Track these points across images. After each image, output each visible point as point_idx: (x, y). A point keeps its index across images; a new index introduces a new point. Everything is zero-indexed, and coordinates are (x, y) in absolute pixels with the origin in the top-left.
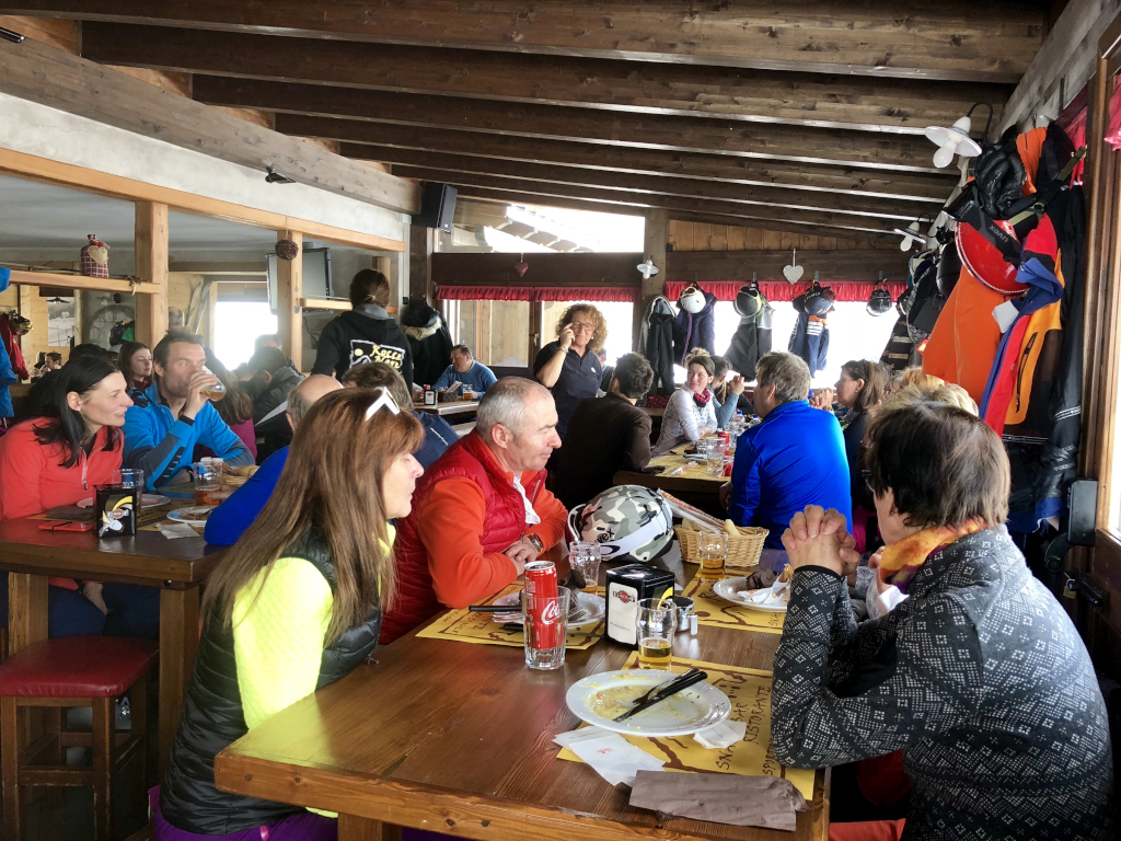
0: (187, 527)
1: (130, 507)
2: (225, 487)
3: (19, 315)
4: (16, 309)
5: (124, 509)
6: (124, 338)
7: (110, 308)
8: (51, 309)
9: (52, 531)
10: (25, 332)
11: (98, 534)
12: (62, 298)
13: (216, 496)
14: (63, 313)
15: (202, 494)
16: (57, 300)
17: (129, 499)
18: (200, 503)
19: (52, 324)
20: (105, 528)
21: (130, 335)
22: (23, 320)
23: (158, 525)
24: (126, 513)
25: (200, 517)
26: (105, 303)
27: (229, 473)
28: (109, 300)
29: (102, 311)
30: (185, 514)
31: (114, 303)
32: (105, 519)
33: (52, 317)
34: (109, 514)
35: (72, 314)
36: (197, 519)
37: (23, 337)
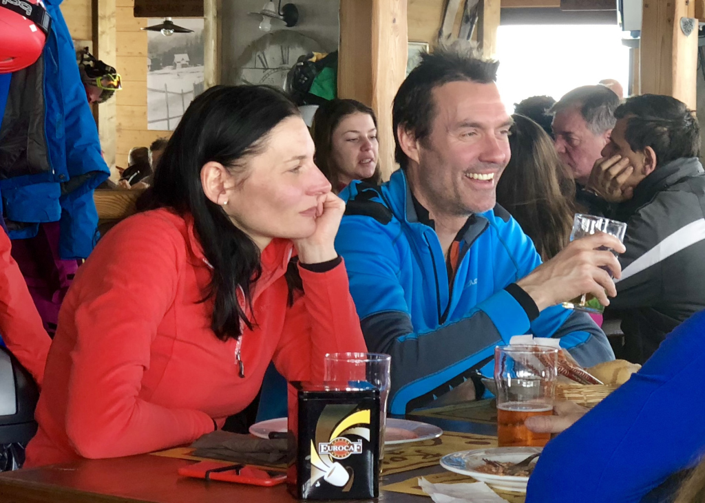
0: (486, 490)
1: (366, 433)
2: (563, 407)
3: (94, 58)
4: (90, 44)
5: (354, 438)
6: (314, 91)
7: (276, 37)
8: (153, 48)
9: (205, 481)
10: (106, 94)
11: (300, 492)
12: (177, 21)
13: (543, 425)
14: (178, 57)
15: (514, 420)
16: (168, 25)
17: (364, 416)
18: (510, 442)
19: (155, 80)
20: (314, 480)
21: (327, 85)
22: (102, 70)
23: (423, 482)
24: (357, 448)
25: (511, 469)
26: (266, 26)
27: (571, 375)
28: (273, 19)
29: (259, 44)
30: (479, 462)
31: (283, 25)
32: (314, 458)
33: (156, 65)
34: (322, 446)
35: (196, 57)
36: (505, 473)
37: (101, 106)
